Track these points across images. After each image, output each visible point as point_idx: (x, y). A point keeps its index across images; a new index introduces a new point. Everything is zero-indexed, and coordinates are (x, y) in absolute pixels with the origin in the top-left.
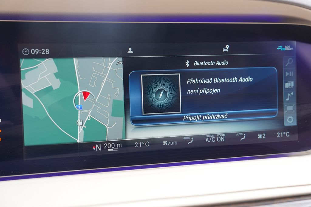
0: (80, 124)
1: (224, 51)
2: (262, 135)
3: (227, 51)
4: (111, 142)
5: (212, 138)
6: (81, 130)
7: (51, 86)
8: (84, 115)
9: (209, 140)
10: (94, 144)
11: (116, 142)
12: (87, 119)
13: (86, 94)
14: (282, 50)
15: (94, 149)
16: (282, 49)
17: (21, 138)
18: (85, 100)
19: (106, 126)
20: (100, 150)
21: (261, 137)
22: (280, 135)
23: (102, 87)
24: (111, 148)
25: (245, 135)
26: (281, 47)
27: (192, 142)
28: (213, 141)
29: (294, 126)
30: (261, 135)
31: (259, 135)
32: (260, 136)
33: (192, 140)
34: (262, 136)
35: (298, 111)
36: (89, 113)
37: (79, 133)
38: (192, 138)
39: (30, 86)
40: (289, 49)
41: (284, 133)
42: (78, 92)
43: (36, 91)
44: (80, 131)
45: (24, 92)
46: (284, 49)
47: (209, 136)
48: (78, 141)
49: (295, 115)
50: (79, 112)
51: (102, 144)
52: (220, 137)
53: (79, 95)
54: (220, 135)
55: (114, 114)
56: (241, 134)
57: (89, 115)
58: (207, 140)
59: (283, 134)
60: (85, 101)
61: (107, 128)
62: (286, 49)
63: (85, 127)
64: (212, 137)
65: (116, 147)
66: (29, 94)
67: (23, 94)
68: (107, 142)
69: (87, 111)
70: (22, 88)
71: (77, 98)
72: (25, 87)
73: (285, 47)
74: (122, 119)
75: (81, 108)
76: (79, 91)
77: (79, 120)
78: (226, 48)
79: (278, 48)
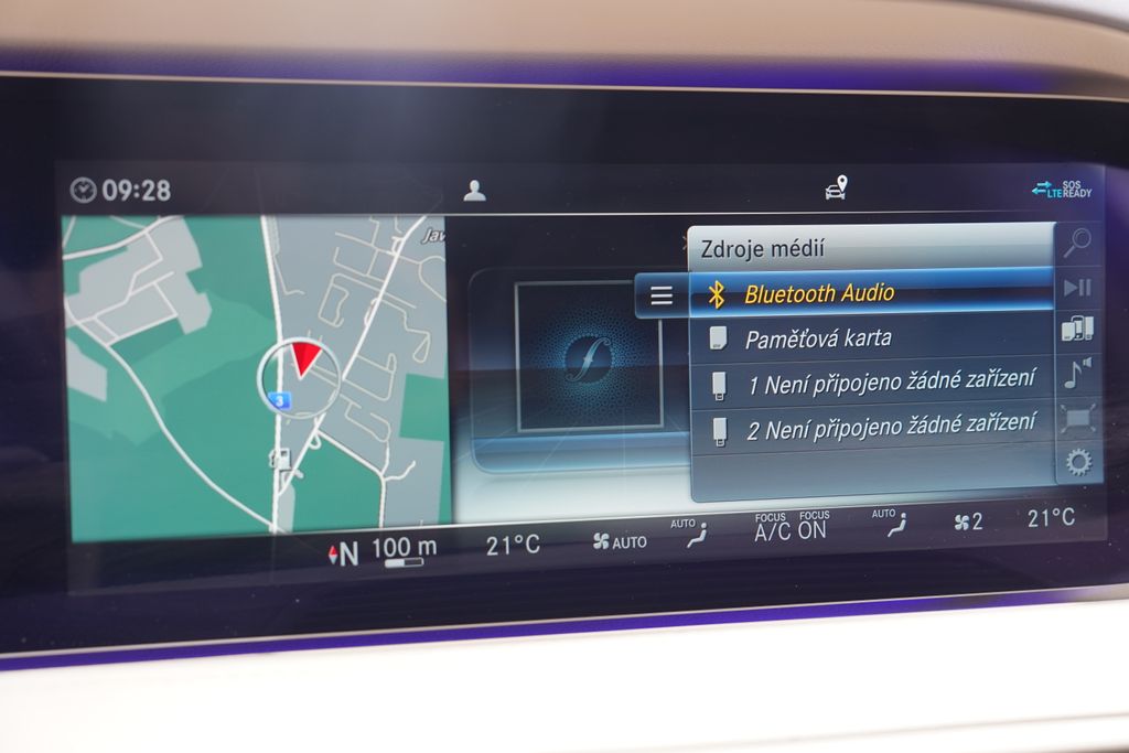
0: (282, 462)
1: (828, 196)
2: (971, 516)
3: (842, 196)
4: (397, 535)
5: (777, 527)
6: (286, 485)
7: (175, 322)
8: (297, 433)
9: (768, 536)
10: (333, 540)
11: (416, 536)
12: (308, 444)
13: (304, 353)
14: (1049, 196)
15: (333, 558)
16: (1052, 193)
17: (58, 511)
18: (302, 372)
19: (381, 474)
20: (355, 561)
21: (966, 526)
22: (1041, 517)
23: (368, 324)
24: (397, 556)
25: (903, 515)
26: (1047, 184)
27: (701, 538)
28: (785, 535)
29: (1091, 487)
30: (966, 518)
31: (958, 518)
32: (962, 522)
33: (704, 532)
34: (971, 522)
35: (1110, 430)
36: (318, 423)
37: (277, 496)
38: (704, 525)
39: (100, 318)
40: (1077, 194)
41: (1056, 512)
42: (275, 342)
43: (118, 338)
44: (282, 489)
45: (74, 340)
46: (1057, 193)
47: (767, 518)
48: (274, 528)
49: (1099, 444)
50: (279, 419)
51: (365, 541)
52: (811, 521)
53: (280, 356)
54: (811, 516)
55: (411, 428)
56: (892, 513)
57: (315, 433)
58: (760, 534)
59: (1050, 514)
60: (301, 378)
61: (383, 481)
62: (1065, 194)
63: (301, 476)
64: (780, 522)
65: (414, 552)
66: (91, 349)
67: (72, 350)
68: (383, 536)
69: (308, 415)
70: (68, 325)
71: (271, 368)
72: (79, 323)
73: (1061, 187)
74: (441, 447)
75: (286, 405)
76: (281, 341)
77: (278, 448)
78: (838, 188)
79: (1035, 191)
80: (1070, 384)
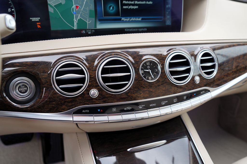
0: (75, 20)
4: (90, 30)
6: (76, 23)
7: (61, 3)
10: (82, 30)
11: (92, 30)
12: (78, 18)
13: (77, 7)
15: (82, 32)
17: (49, 26)
19: (87, 22)
20: (85, 33)
23: (84, 3)
24: (90, 32)
36: (79, 16)
37: (75, 25)
39: (52, 2)
42: (73, 5)
43: (54, 5)
44: (75, 24)
45: (49, 5)
48: (75, 28)
50: (74, 15)
51: (86, 30)
53: (74, 7)
55: (90, 16)
57: (79, 17)
60: (77, 10)
61: (88, 23)
63: (78, 22)
65: (92, 32)
66: (51, 6)
67: (49, 6)
68: (88, 30)
69: (78, 15)
70: (48, 3)
71: (73, 9)
72: (49, 3)
74: (94, 19)
75: (75, 13)
76: (74, 5)
77: (75, 19)
80: (167, 13)
